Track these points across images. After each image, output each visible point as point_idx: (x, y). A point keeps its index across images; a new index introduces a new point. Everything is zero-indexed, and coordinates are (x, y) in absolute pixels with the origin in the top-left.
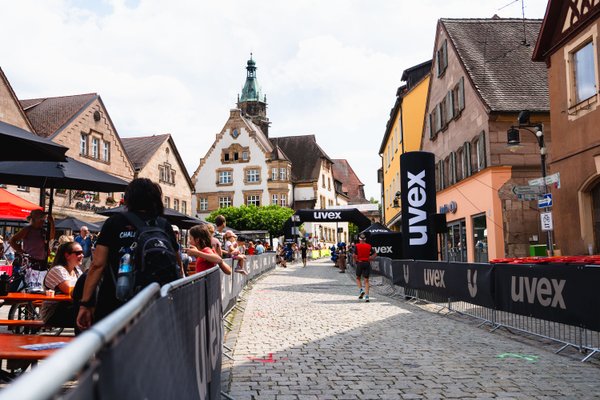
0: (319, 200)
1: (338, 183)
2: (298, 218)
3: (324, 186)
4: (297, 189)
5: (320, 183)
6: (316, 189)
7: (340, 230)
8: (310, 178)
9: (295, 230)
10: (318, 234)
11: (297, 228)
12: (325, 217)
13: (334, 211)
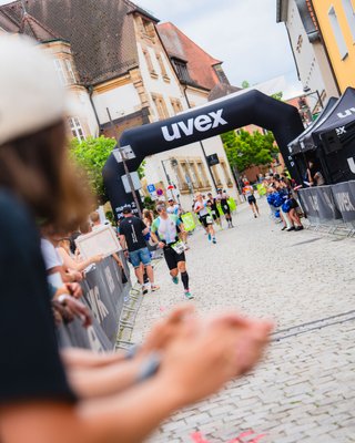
0: (153, 107)
1: (178, 63)
2: (128, 153)
3: (154, 75)
4: (97, 97)
5: (144, 70)
6: (139, 83)
7: (212, 160)
8: (120, 66)
9: (130, 182)
10: (174, 180)
11: (134, 175)
12: (189, 132)
13: (206, 111)
